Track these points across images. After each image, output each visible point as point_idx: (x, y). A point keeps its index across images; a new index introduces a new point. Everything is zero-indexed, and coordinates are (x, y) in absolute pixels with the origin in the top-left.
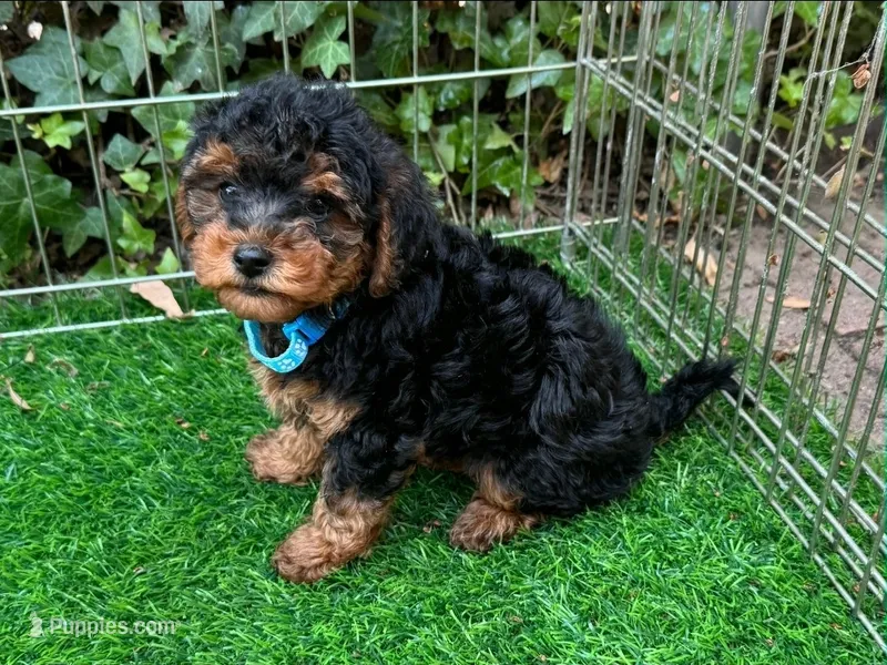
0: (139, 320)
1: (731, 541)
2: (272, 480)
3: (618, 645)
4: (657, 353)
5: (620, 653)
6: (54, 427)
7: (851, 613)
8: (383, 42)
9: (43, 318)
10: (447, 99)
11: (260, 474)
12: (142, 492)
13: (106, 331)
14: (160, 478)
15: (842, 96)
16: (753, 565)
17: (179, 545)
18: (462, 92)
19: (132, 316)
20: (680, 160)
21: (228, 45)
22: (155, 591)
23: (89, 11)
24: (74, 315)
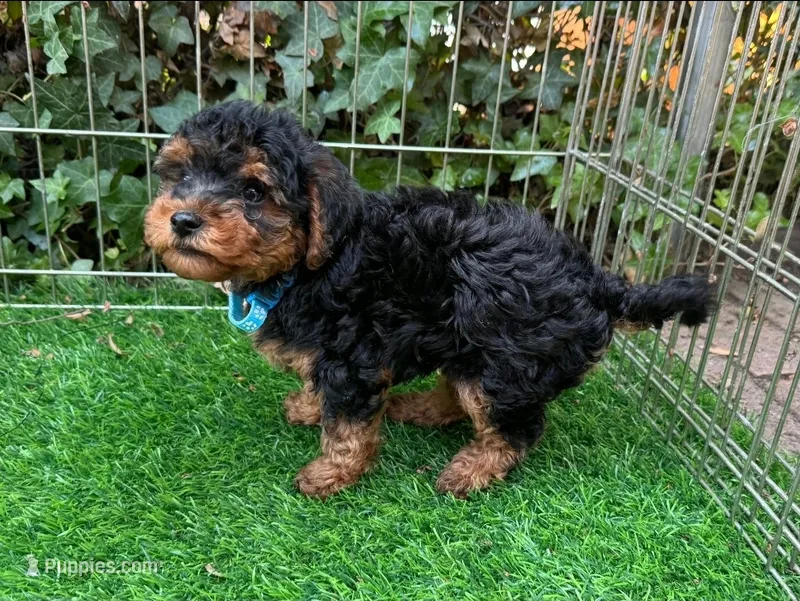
0: (217, 308)
1: (668, 504)
2: (301, 422)
3: (571, 569)
4: (611, 370)
5: (572, 576)
6: (138, 367)
7: (764, 567)
8: (425, 130)
9: (145, 299)
10: (466, 180)
11: (292, 419)
12: (198, 421)
13: (192, 312)
14: (213, 414)
15: (760, 211)
16: (685, 523)
17: (221, 462)
18: (478, 177)
19: (213, 305)
20: (637, 239)
21: (313, 113)
22: (196, 492)
23: (215, 84)
24: (168, 299)
